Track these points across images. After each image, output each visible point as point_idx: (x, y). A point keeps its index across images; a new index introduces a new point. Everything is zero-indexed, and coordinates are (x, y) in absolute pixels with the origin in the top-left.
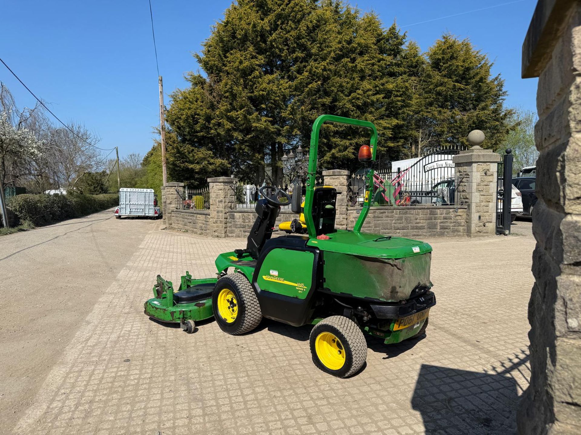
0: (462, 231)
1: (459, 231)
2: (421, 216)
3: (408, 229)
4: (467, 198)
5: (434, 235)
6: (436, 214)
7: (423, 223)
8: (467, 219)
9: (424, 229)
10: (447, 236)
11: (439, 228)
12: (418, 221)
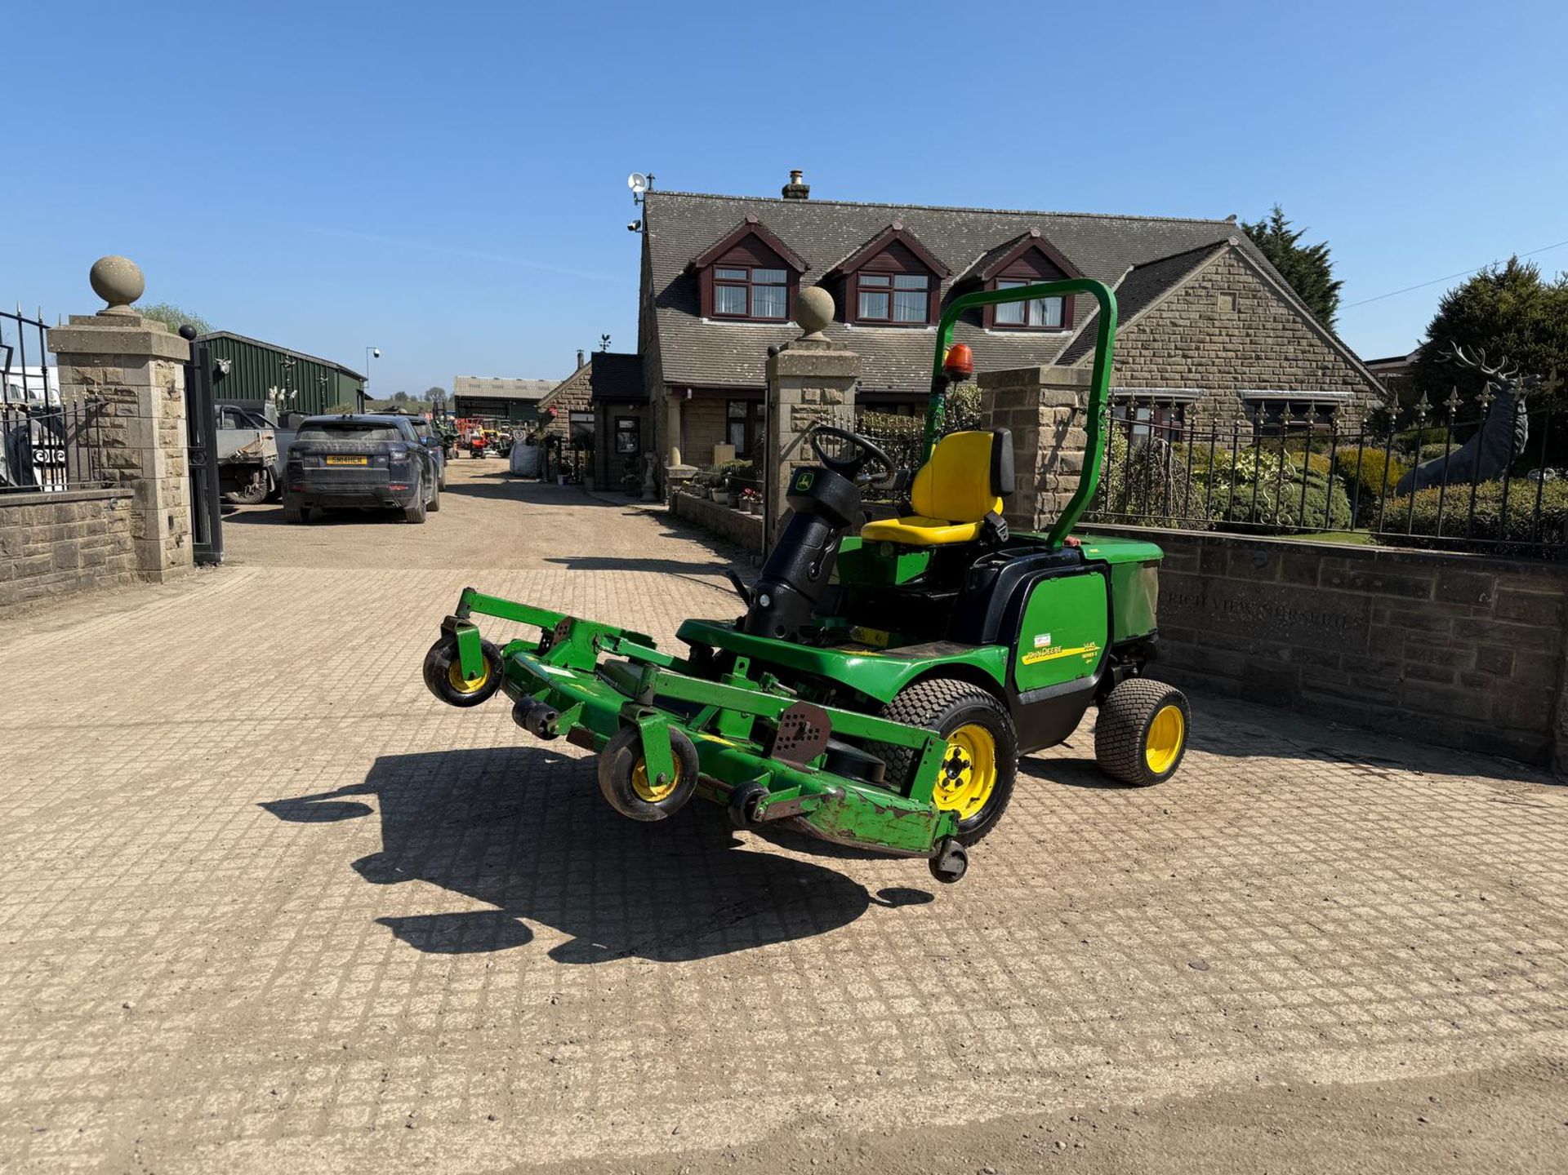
0: (127, 566)
1: (121, 568)
2: (37, 528)
3: (10, 578)
4: (133, 466)
5: (74, 588)
6: (73, 519)
7: (44, 552)
8: (138, 528)
9: (48, 571)
10: (101, 588)
11: (80, 562)
12: (31, 546)
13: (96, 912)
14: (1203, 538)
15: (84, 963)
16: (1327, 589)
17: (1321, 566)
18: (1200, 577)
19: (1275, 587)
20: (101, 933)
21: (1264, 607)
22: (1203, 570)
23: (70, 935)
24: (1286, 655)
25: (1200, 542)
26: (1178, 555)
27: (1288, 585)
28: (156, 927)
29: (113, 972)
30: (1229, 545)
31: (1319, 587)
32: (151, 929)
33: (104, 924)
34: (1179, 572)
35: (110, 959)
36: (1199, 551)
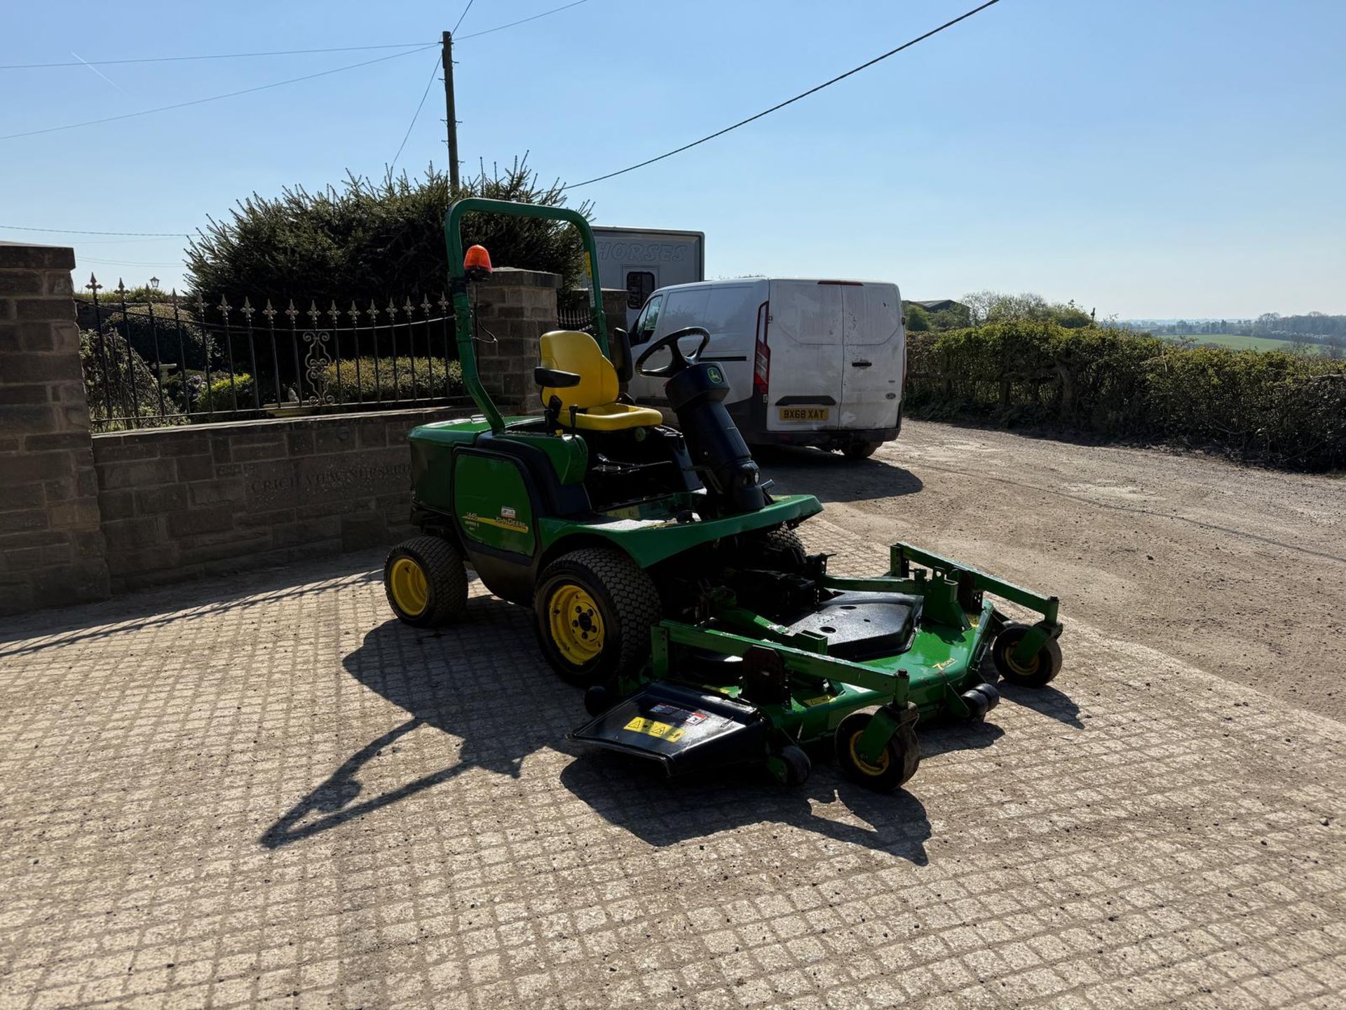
13: (1273, 924)
14: (290, 424)
15: (1331, 876)
16: (394, 447)
17: (387, 430)
18: (291, 460)
19: (356, 454)
20: (1290, 895)
21: (351, 472)
22: (292, 452)
23: (1322, 914)
24: (373, 505)
25: (288, 428)
26: (267, 444)
27: (365, 450)
28: (1238, 870)
29: (1314, 855)
30: (315, 427)
31: (388, 447)
32: (1244, 871)
33: (1282, 904)
34: (270, 460)
35: (1306, 866)
36: (285, 437)
